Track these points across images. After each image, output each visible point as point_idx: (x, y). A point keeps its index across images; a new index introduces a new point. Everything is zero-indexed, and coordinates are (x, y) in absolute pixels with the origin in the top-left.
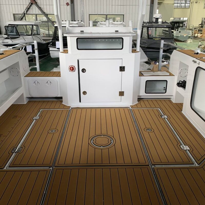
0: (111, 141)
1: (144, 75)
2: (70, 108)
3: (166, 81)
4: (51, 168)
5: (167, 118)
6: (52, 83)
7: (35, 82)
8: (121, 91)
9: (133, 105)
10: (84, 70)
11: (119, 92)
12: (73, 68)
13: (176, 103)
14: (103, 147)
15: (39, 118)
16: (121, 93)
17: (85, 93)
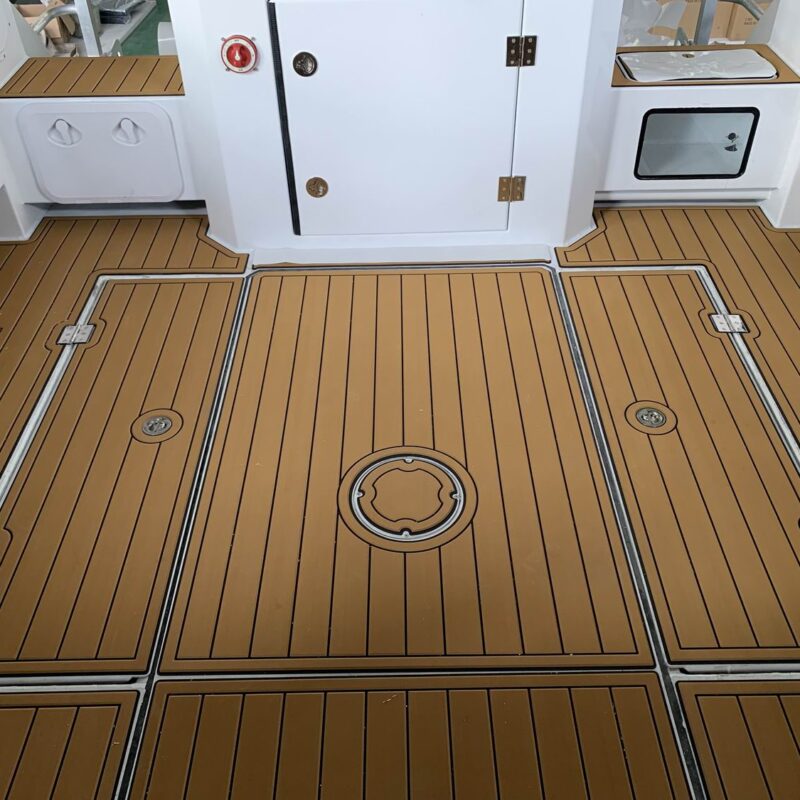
0: (451, 495)
1: (640, 79)
2: (249, 266)
3: (755, 112)
4: (141, 686)
5: (741, 333)
6: (143, 131)
7: (54, 126)
8: (508, 175)
9: (567, 245)
10: (305, 64)
11: (501, 179)
12: (242, 49)
13: (787, 232)
14: (412, 533)
15: (90, 338)
16: (508, 187)
17: (317, 187)
